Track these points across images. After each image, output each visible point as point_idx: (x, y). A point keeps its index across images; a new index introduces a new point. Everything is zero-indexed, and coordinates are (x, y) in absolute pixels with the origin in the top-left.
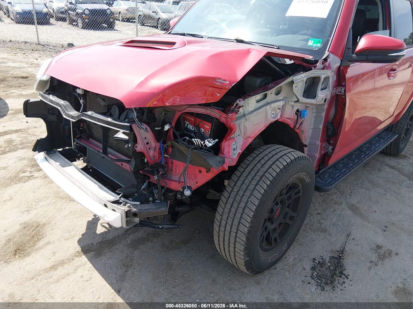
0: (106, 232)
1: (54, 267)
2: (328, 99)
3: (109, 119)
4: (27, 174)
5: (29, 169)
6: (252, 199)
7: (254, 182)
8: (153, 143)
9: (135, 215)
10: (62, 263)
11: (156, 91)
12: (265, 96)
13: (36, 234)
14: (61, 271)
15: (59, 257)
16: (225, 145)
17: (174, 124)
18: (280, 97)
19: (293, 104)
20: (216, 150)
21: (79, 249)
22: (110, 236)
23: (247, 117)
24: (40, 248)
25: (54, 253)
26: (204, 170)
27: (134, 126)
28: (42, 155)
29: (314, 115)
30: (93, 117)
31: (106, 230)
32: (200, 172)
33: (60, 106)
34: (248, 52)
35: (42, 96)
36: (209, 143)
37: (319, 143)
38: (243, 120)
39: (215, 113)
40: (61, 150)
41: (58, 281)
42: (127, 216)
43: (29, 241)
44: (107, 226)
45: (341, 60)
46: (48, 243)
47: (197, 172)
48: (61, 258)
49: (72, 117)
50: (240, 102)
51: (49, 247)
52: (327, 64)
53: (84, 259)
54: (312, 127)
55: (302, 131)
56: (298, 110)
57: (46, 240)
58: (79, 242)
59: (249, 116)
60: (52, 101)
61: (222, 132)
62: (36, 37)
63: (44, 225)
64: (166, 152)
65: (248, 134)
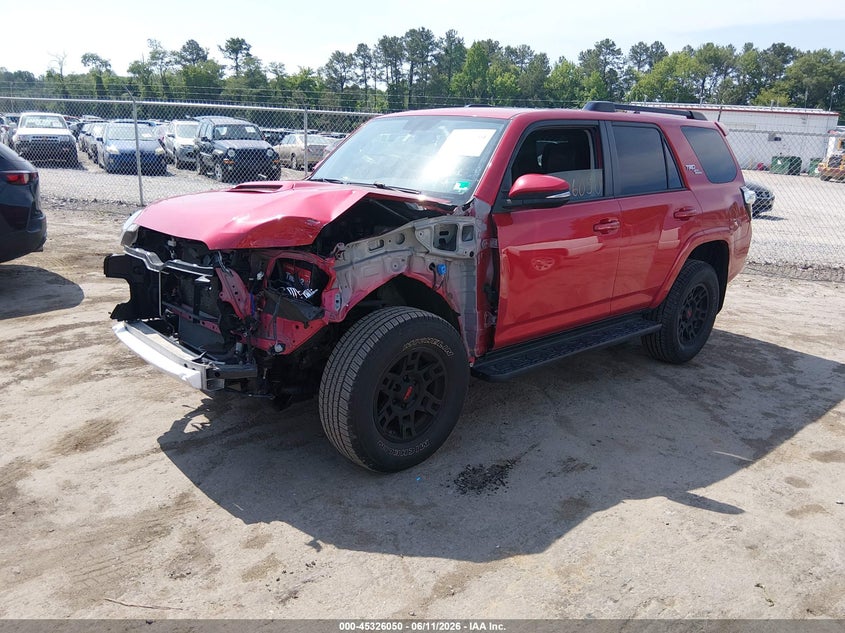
0: (196, 432)
1: (123, 461)
2: (476, 254)
3: (195, 265)
4: (102, 372)
5: (105, 367)
6: (357, 359)
7: (361, 341)
8: (244, 294)
9: (217, 374)
10: (134, 458)
11: (242, 232)
12: (382, 244)
13: (105, 431)
14: (130, 464)
15: (130, 452)
16: (325, 295)
17: (269, 273)
18: (404, 246)
19: (422, 255)
20: (317, 300)
21: (158, 446)
22: (201, 436)
23: (355, 265)
24: (108, 444)
25: (125, 449)
26: (301, 325)
27: (218, 270)
28: (122, 324)
29: (465, 274)
30: (178, 264)
31: (196, 430)
32: (297, 327)
33: (146, 257)
34: (351, 192)
35: (127, 250)
36: (308, 294)
37: (476, 311)
38: (350, 268)
39: (313, 259)
40: (146, 320)
41: (126, 472)
42: (208, 377)
43: (94, 437)
44: (200, 426)
45: (492, 208)
46: (120, 439)
47: (294, 327)
48: (134, 453)
49: (157, 268)
50: (341, 247)
51: (119, 443)
52: (469, 210)
53: (163, 455)
54: (465, 289)
55: (450, 295)
56: (433, 265)
57: (117, 436)
58: (158, 440)
59: (358, 264)
60: (137, 254)
61: (322, 281)
62: (138, 194)
63: (117, 423)
64: (260, 305)
65: (360, 285)
